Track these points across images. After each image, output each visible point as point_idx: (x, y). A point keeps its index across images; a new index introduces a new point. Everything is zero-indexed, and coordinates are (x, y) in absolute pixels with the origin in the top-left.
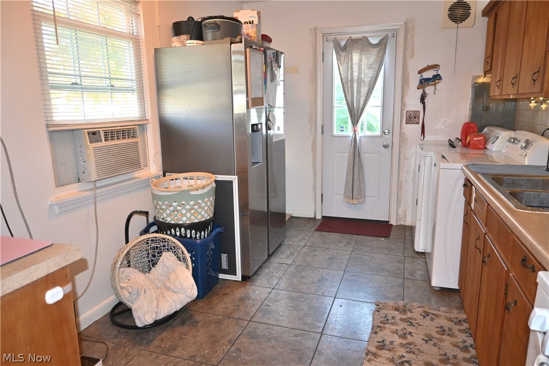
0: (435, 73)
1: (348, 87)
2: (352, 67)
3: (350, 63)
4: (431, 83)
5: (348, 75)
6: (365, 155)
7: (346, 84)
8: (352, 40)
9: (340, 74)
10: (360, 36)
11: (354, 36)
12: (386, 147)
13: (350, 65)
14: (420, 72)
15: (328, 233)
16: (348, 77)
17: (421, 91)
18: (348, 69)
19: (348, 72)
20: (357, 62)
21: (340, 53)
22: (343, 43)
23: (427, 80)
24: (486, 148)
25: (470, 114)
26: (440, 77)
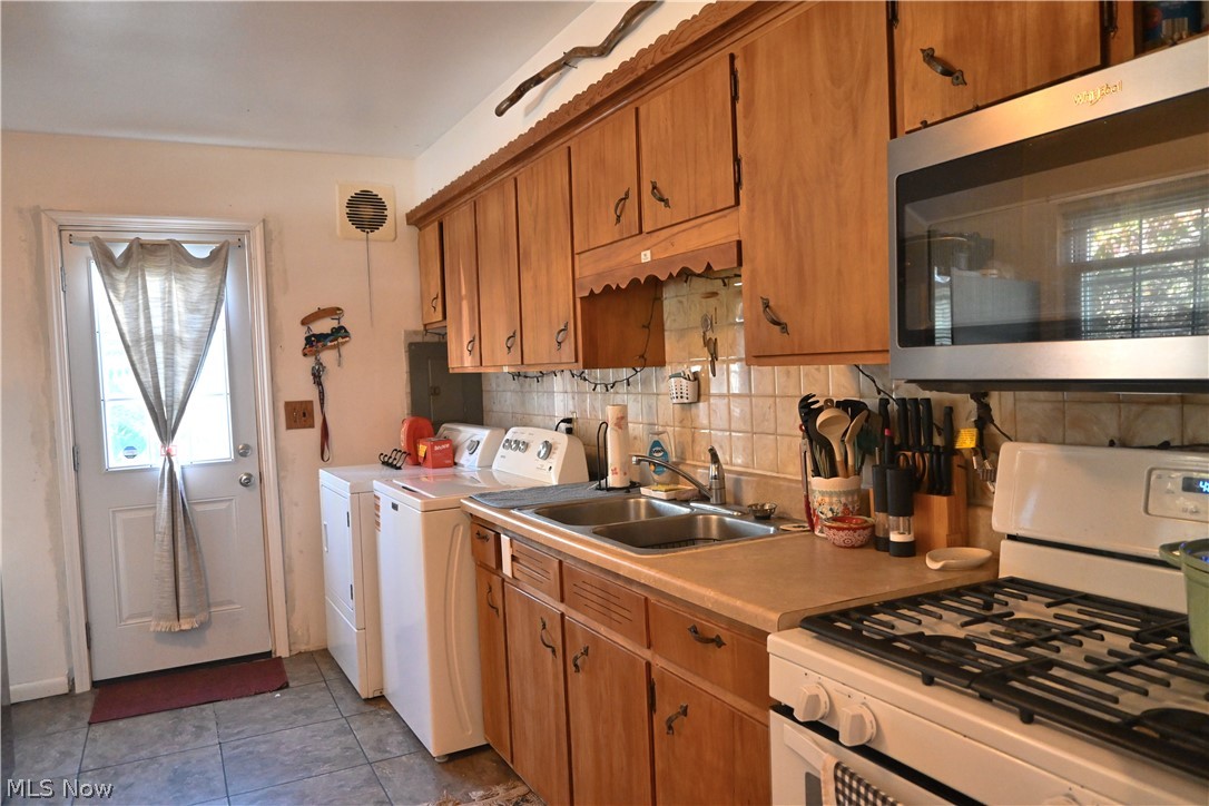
0: (335, 324)
1: (141, 352)
2: (147, 307)
3: (140, 297)
4: (329, 344)
5: (138, 325)
6: (199, 508)
7: (138, 347)
8: (142, 245)
9: (117, 322)
10: (163, 238)
11: (145, 237)
12: (246, 484)
13: (141, 302)
14: (305, 322)
15: (131, 720)
16: (139, 330)
17: (310, 361)
18: (137, 310)
19: (137, 319)
20: (159, 295)
21: (114, 274)
22: (119, 251)
23: (321, 337)
24: (455, 464)
25: (409, 401)
26: (346, 331)
